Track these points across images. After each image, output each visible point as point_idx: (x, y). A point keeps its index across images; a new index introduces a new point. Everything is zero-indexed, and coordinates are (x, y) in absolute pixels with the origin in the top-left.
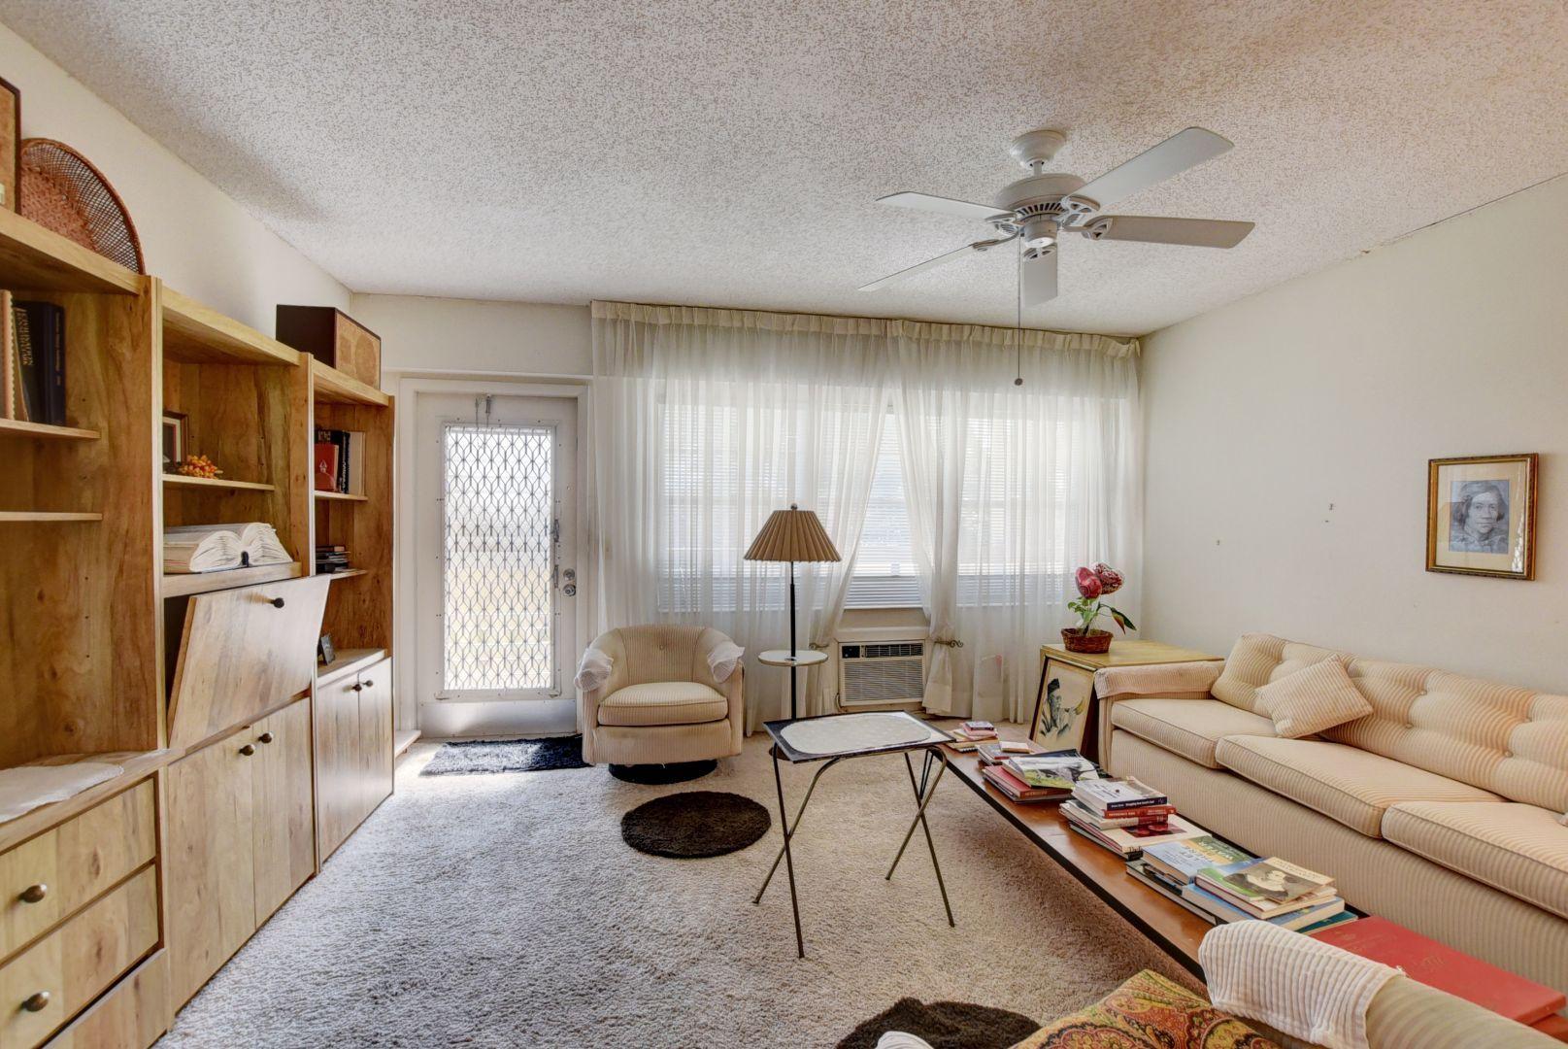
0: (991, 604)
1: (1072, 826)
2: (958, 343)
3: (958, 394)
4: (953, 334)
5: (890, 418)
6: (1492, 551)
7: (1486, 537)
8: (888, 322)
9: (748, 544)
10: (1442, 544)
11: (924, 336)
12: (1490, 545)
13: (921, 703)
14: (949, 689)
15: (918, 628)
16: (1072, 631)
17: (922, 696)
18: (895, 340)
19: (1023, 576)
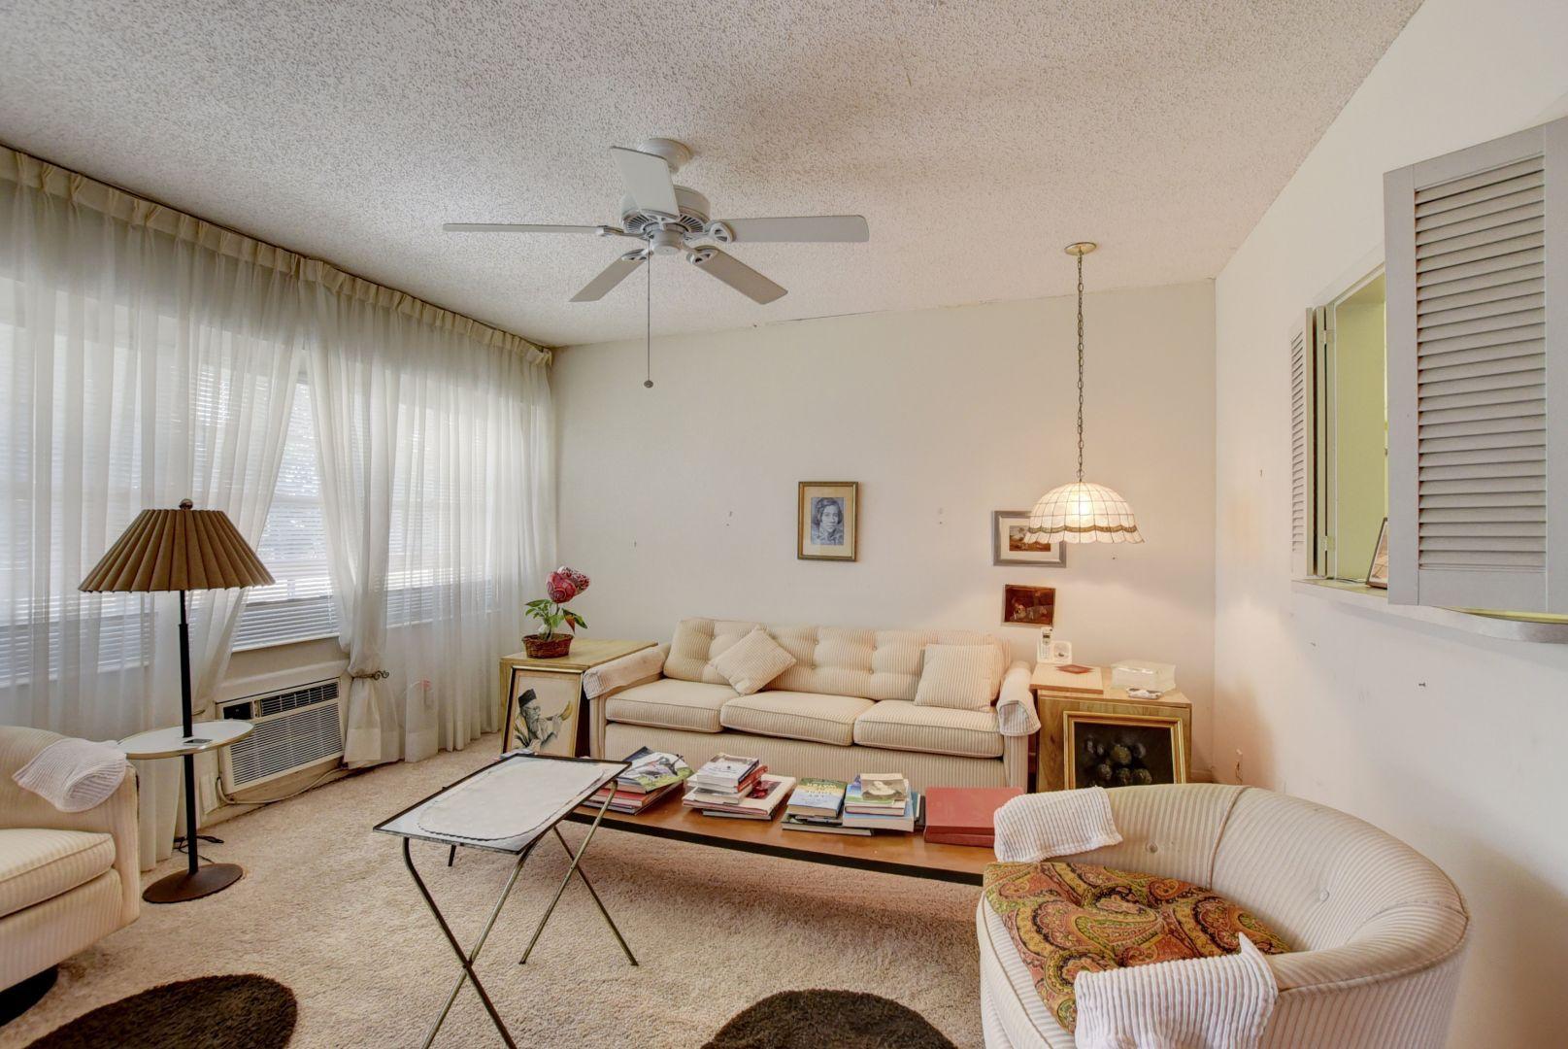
0: (424, 621)
1: (705, 813)
2: (387, 311)
3: (388, 373)
4: (381, 299)
5: (303, 389)
6: (835, 544)
7: (832, 534)
8: (302, 259)
9: (85, 570)
10: (807, 542)
11: (346, 290)
12: (834, 539)
13: (342, 758)
14: (377, 731)
15: (333, 663)
16: (534, 637)
17: (341, 748)
18: (311, 286)
19: (458, 586)
